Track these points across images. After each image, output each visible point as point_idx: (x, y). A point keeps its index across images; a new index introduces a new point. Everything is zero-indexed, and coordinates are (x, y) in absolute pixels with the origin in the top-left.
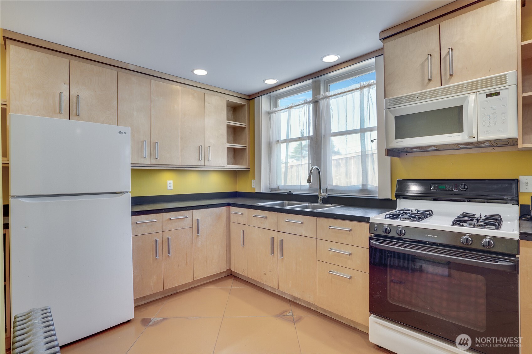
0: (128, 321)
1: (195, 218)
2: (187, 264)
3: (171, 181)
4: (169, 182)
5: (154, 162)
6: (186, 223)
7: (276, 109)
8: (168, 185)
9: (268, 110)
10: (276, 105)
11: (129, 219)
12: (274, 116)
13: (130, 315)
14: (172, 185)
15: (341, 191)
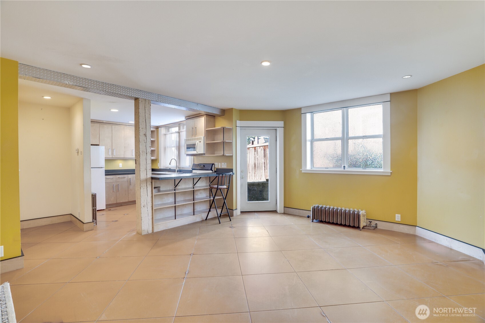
0: (104, 210)
1: (129, 178)
2: (126, 194)
3: (121, 164)
4: (120, 164)
5: (113, 156)
6: (125, 179)
7: (169, 133)
8: (120, 165)
9: (165, 133)
10: (168, 131)
11: (104, 176)
12: (168, 136)
13: (104, 208)
14: (121, 165)
15: (186, 168)
